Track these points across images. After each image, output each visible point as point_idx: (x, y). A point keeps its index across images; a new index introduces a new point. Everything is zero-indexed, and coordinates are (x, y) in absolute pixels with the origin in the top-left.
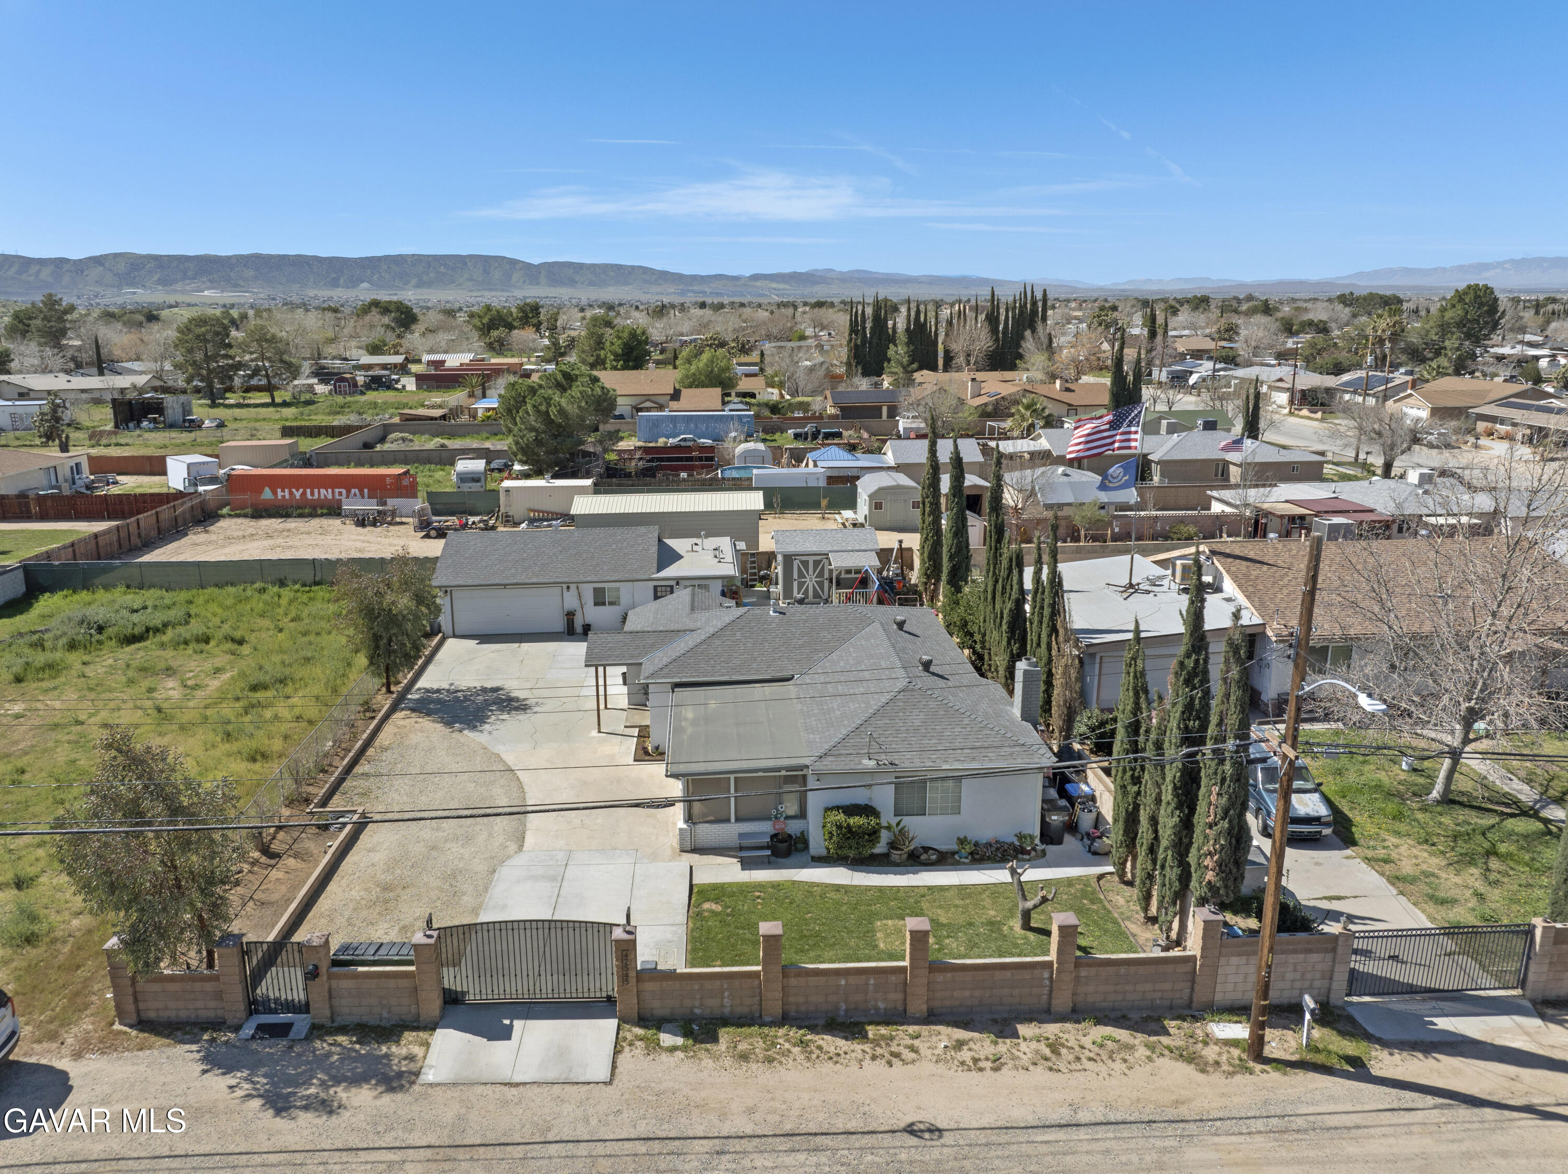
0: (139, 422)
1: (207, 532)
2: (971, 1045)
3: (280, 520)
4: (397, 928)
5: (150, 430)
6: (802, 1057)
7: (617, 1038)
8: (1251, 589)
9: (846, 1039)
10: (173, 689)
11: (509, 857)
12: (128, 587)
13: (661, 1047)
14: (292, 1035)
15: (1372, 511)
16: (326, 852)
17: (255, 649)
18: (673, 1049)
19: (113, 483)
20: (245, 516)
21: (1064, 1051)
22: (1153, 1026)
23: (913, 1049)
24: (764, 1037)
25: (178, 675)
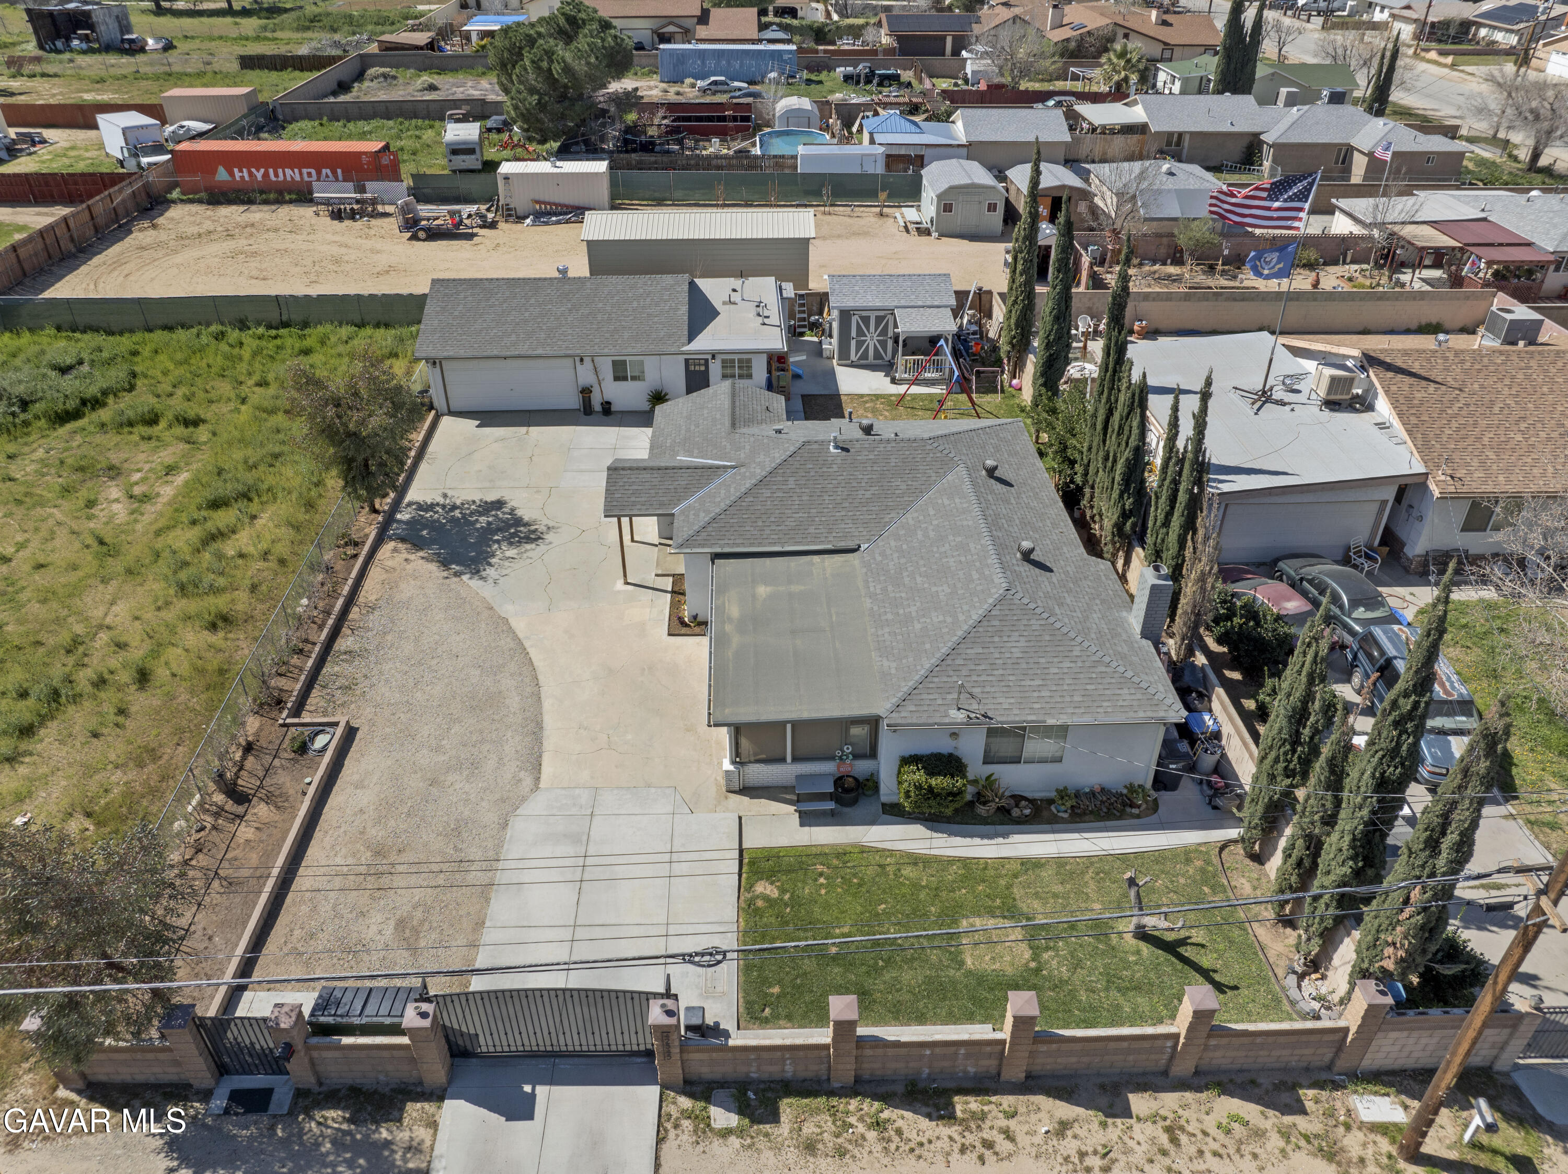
0: (68, 39)
1: (154, 227)
2: (1076, 1129)
3: (242, 208)
4: (392, 923)
5: (84, 52)
6: (879, 1148)
7: (660, 1116)
8: (1414, 420)
9: (929, 1116)
10: (117, 500)
11: (524, 799)
12: (59, 329)
13: (712, 1130)
14: (273, 1108)
15: (1529, 244)
16: (304, 794)
17: (214, 434)
18: (726, 1133)
19: (41, 142)
20: (200, 201)
21: (1184, 1139)
22: (1285, 1097)
23: (1009, 1135)
24: (833, 1111)
25: (122, 479)
